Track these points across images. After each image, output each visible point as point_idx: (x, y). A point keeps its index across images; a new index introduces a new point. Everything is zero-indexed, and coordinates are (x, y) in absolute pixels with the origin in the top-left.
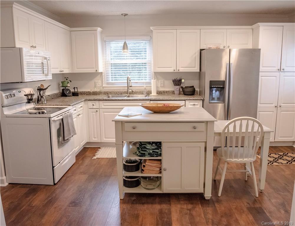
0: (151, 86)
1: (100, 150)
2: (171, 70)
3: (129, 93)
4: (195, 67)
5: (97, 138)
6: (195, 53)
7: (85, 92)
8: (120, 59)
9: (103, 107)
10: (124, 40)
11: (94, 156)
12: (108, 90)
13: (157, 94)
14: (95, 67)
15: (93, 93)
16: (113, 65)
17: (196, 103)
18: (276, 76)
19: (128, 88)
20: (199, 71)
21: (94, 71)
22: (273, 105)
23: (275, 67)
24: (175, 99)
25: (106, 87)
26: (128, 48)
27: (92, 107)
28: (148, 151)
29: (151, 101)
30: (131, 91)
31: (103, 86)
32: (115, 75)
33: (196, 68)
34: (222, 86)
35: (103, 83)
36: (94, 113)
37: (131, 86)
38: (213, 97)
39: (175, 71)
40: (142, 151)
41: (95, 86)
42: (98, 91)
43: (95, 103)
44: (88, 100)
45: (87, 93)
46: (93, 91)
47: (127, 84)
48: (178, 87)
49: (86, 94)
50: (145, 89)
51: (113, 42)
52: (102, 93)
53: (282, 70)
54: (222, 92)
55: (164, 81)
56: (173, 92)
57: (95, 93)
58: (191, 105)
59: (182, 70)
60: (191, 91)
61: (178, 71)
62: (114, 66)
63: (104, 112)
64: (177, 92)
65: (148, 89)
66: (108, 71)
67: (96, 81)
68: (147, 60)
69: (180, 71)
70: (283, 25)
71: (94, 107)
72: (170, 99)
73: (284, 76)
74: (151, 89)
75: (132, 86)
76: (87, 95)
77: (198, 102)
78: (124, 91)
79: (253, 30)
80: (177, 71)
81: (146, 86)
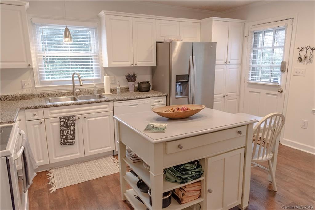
0: (104, 84)
1: (51, 175)
2: (128, 64)
3: (75, 94)
4: (151, 61)
5: (43, 159)
6: (152, 46)
7: (6, 97)
8: (58, 50)
9: (50, 116)
10: (66, 26)
11: (50, 186)
12: (43, 92)
13: (111, 92)
14: (25, 61)
15: (20, 97)
16: (48, 58)
17: (161, 100)
18: (223, 69)
19: (73, 88)
20: (156, 65)
21: (26, 67)
22: (222, 95)
23: (223, 60)
24: (140, 97)
25: (40, 88)
26: (72, 36)
27: (32, 118)
28: (190, 173)
29: (113, 101)
30: (78, 91)
31: (36, 86)
32: (53, 72)
33: (153, 62)
34: (186, 80)
35: (36, 82)
36: (35, 126)
37: (82, 84)
38: (177, 92)
39: (133, 66)
40: (183, 174)
41: (23, 88)
42: (29, 93)
43: (36, 111)
44: (26, 109)
45: (11, 98)
46: (20, 94)
47: (72, 82)
48: (133, 83)
49: (8, 99)
50: (95, 87)
51: (47, 27)
52: (35, 96)
53: (228, 63)
54: (185, 86)
55: (115, 77)
56: (127, 90)
57: (24, 97)
58: (156, 102)
59: (140, 64)
60: (146, 87)
61: (136, 66)
62: (50, 59)
63: (51, 123)
64: (132, 89)
65: (99, 87)
66: (41, 66)
67: (22, 80)
68: (92, 52)
69: (138, 65)
70: (229, 21)
71: (36, 117)
72: (135, 97)
73: (229, 68)
74: (104, 87)
75: (84, 84)
76: (10, 100)
77: (162, 98)
78: (67, 91)
79: (201, 24)
80: (134, 66)
81: (96, 84)
